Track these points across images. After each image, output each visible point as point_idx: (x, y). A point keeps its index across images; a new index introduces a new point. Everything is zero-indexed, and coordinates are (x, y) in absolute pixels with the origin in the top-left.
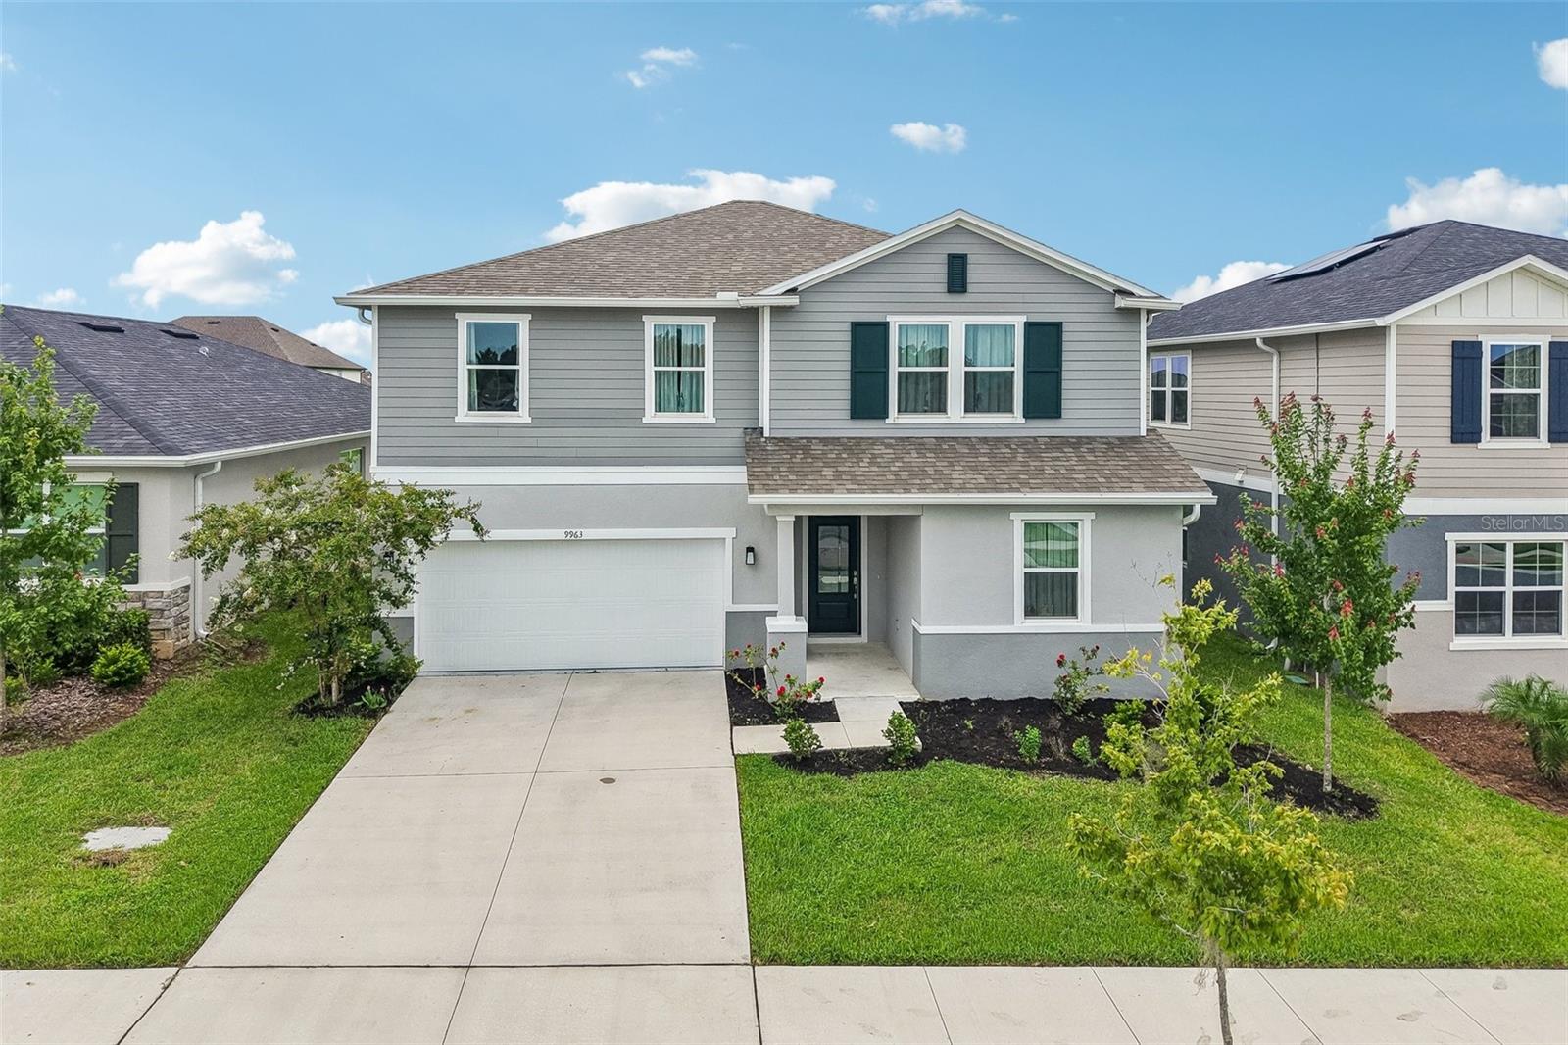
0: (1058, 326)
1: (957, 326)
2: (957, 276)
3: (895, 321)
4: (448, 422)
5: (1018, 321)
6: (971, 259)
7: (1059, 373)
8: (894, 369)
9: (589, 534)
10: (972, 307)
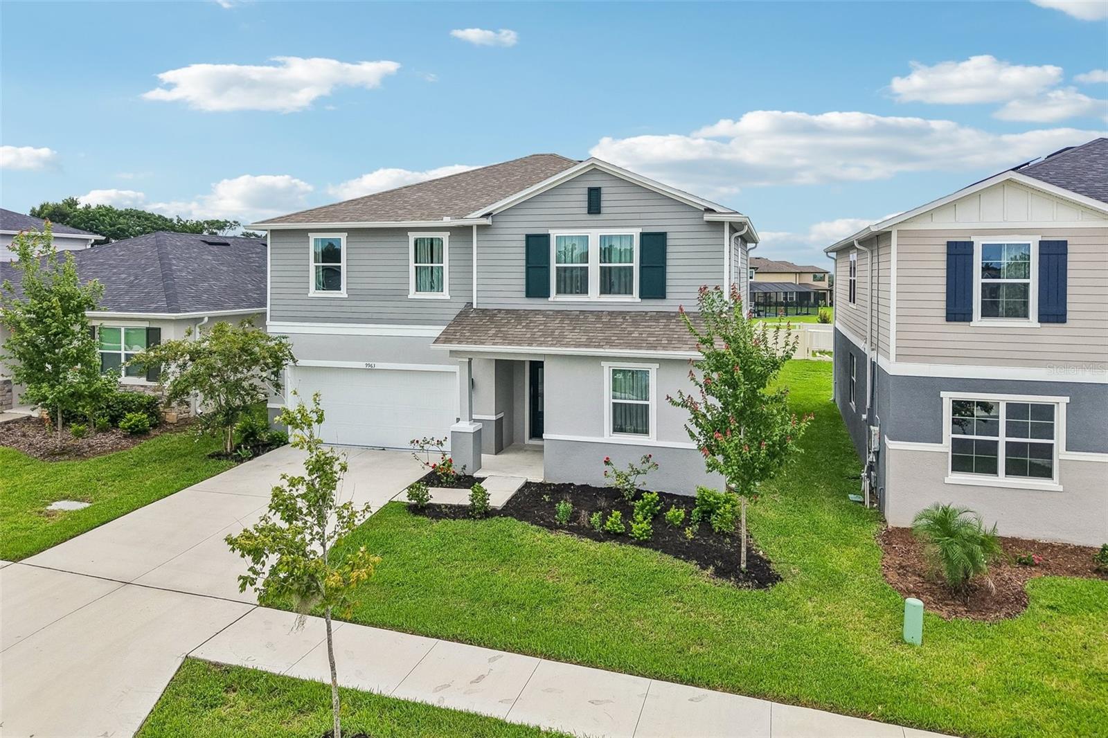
0: (664, 235)
1: (595, 237)
2: (594, 203)
3: (554, 233)
4: (305, 297)
5: (636, 232)
6: (603, 191)
7: (664, 268)
8: (554, 265)
9: (379, 366)
10: (605, 223)
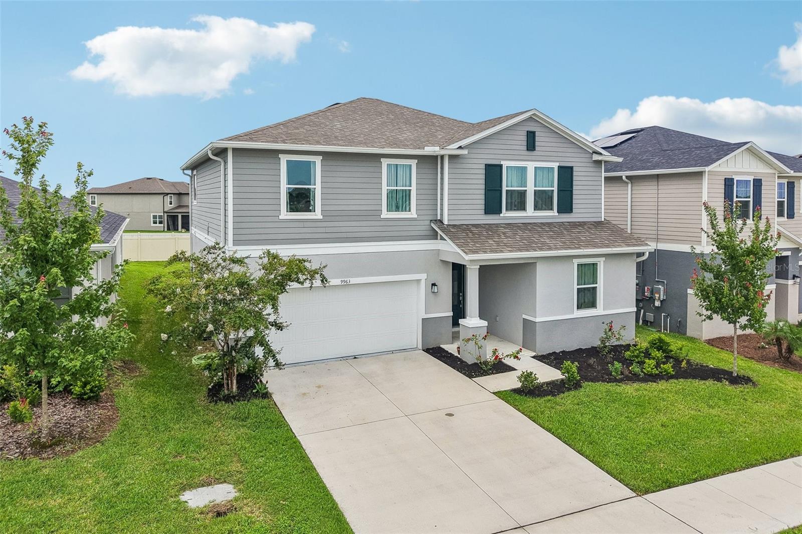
0: (571, 168)
1: (531, 167)
2: (531, 143)
3: (505, 164)
4: (276, 219)
5: (555, 165)
6: (537, 134)
7: (572, 191)
8: (504, 189)
9: (354, 281)
10: (538, 158)
